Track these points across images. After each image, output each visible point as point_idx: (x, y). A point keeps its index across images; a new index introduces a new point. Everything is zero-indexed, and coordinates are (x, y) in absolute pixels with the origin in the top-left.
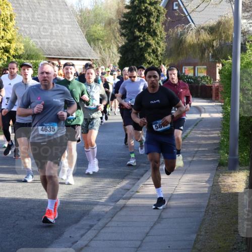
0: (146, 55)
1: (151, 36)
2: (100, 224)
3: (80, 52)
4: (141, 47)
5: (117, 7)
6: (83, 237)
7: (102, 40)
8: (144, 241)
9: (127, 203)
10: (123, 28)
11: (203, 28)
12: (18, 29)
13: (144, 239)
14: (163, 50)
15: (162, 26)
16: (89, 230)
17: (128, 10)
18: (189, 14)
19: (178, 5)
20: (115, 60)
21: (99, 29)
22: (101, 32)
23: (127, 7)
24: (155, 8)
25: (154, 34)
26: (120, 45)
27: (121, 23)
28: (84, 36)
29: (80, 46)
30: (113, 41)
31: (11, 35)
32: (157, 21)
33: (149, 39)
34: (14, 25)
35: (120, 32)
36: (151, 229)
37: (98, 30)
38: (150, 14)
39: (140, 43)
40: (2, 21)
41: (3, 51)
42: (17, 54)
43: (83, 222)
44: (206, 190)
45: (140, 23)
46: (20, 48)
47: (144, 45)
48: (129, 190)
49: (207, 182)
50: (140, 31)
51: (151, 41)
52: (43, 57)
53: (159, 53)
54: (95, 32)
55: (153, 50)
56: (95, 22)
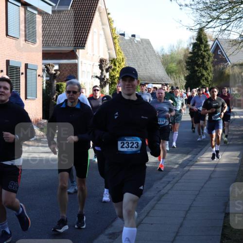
0: (202, 81)
2: (175, 180)
3: (162, 79)
4: (198, 76)
5: (184, 53)
6: (165, 188)
7: (175, 72)
9: (190, 169)
10: (188, 65)
11: (236, 65)
13: (201, 189)
14: (211, 78)
15: (211, 64)
16: (168, 184)
17: (191, 55)
18: (227, 57)
19: (221, 52)
20: (183, 84)
21: (173, 66)
22: (175, 68)
23: (190, 53)
24: (207, 54)
25: (206, 69)
26: (186, 75)
27: (186, 62)
28: (165, 70)
29: (162, 76)
30: (182, 73)
32: (208, 61)
33: (203, 71)
35: (186, 67)
38: (204, 57)
39: (198, 74)
43: (164, 179)
44: (237, 162)
45: (198, 62)
47: (200, 75)
48: (191, 161)
49: (238, 157)
50: (197, 67)
51: (204, 73)
53: (209, 80)
54: (171, 68)
55: (206, 78)
56: (171, 62)
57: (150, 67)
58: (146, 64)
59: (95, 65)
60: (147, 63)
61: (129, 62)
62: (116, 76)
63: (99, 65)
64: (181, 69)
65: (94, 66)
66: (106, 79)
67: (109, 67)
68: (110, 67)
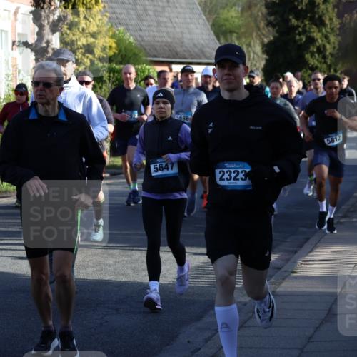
0: (308, 56)
1: (316, 25)
3: (203, 52)
4: (299, 43)
6: (208, 343)
7: (237, 33)
8: (305, 350)
9: (278, 290)
10: (270, 14)
12: (106, 16)
13: (304, 347)
14: (334, 48)
15: (333, 9)
20: (258, 65)
22: (236, 20)
25: (320, 23)
26: (266, 40)
27: (266, 7)
28: (209, 27)
29: (202, 42)
30: (254, 34)
31: (95, 26)
33: (312, 30)
34: (100, 11)
35: (267, 19)
36: (315, 331)
37: (232, 17)
39: (298, 37)
40: (83, 4)
41: (83, 51)
42: (105, 56)
43: (208, 319)
45: (298, 5)
46: (110, 47)
47: (304, 39)
48: (279, 269)
50: (297, 18)
51: (315, 34)
52: (146, 60)
53: (328, 53)
54: (227, 20)
55: (318, 48)
56: (227, 5)
57: (169, 18)
58: (159, 9)
59: (20, 11)
60: (163, 8)
61: (114, 5)
62: (80, 43)
63: (32, 12)
64: (253, 24)
65: (19, 16)
66: (50, 51)
67: (60, 19)
68: (62, 19)
